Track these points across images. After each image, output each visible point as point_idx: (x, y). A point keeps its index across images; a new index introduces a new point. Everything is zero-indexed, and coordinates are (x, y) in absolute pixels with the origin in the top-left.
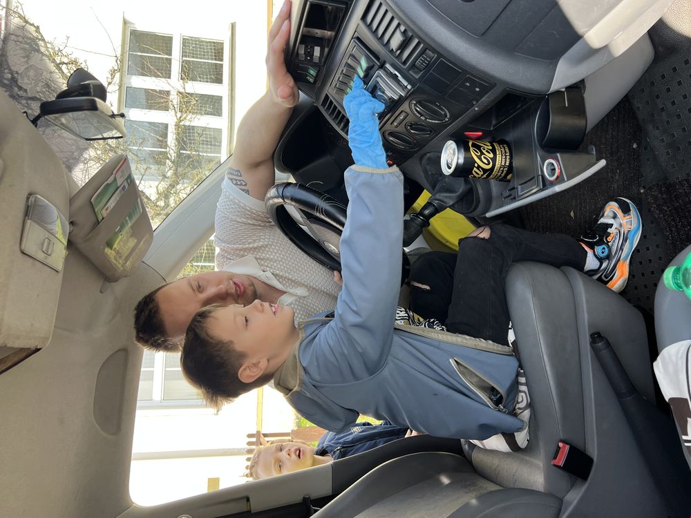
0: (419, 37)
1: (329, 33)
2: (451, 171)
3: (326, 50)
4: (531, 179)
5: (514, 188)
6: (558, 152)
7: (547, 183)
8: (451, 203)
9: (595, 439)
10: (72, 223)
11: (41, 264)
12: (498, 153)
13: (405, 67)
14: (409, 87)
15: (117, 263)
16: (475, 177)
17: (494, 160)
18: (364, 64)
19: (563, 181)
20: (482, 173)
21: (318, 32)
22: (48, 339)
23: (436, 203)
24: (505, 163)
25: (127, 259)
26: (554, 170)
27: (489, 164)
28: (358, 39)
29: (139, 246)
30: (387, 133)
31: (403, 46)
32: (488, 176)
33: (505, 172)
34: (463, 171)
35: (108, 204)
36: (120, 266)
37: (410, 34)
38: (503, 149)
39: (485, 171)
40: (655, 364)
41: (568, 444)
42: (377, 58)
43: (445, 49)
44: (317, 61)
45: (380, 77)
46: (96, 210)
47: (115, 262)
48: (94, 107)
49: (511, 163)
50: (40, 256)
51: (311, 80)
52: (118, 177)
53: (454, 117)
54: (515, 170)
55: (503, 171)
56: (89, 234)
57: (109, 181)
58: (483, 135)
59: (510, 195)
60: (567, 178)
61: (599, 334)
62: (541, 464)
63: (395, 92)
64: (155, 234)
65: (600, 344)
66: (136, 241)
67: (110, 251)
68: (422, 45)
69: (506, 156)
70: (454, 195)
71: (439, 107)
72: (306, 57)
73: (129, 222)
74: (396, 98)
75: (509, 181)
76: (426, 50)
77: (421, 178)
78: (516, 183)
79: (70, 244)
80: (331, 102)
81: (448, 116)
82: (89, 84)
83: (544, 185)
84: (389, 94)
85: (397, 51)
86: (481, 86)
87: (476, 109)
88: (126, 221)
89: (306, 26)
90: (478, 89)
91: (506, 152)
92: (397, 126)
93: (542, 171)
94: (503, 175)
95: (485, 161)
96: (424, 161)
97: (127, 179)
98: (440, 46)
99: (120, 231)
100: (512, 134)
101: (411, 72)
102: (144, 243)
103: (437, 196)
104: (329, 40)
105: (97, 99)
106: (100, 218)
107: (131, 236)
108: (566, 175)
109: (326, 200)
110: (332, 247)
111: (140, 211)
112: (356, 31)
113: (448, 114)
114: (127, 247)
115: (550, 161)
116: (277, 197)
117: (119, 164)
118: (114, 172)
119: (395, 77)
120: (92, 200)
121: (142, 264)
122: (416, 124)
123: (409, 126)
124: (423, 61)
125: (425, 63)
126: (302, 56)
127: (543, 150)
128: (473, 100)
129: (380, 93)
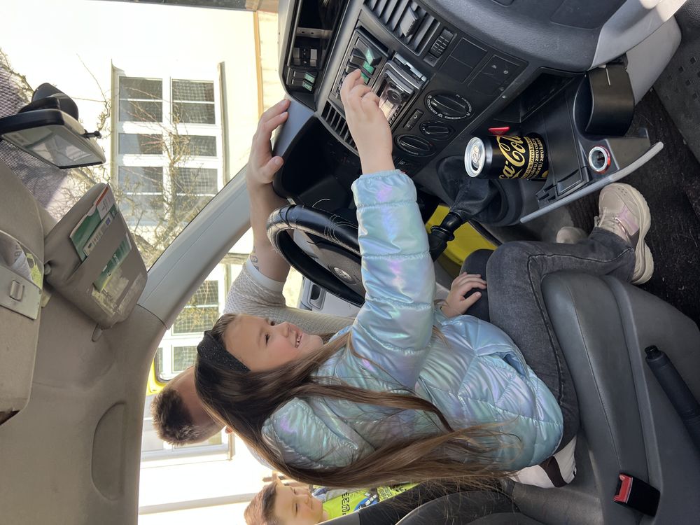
0: (435, 14)
1: (325, 33)
2: (477, 172)
3: (324, 52)
4: (574, 173)
5: (552, 186)
6: (605, 138)
7: (594, 175)
8: (476, 211)
9: (660, 468)
10: (50, 264)
11: (9, 311)
12: (530, 148)
13: (418, 55)
14: (424, 79)
15: (108, 308)
16: (505, 177)
17: (527, 155)
18: (370, 57)
19: (615, 170)
20: (514, 172)
21: (314, 32)
22: (26, 399)
23: (459, 213)
24: (540, 158)
25: (119, 302)
26: (603, 158)
27: (521, 160)
28: (362, 28)
29: (132, 288)
30: (399, 138)
31: (415, 29)
32: (521, 175)
33: (539, 169)
34: (493, 170)
35: (90, 242)
36: (111, 310)
37: (424, 12)
38: (535, 143)
39: (517, 169)
41: (630, 476)
42: (385, 49)
43: (468, 25)
44: (315, 65)
45: (391, 70)
46: (77, 248)
47: (103, 304)
48: (60, 121)
49: (546, 158)
50: (8, 303)
51: (309, 88)
53: (477, 111)
54: (551, 165)
55: (537, 168)
56: (70, 276)
57: (90, 213)
58: (509, 130)
59: (548, 195)
60: (620, 167)
61: (654, 347)
62: (597, 500)
63: (408, 86)
64: (149, 274)
65: (657, 359)
66: (128, 281)
67: (97, 293)
68: (439, 23)
69: (540, 150)
70: (479, 202)
71: (460, 100)
72: (302, 62)
73: (117, 260)
74: (409, 92)
75: (545, 180)
76: (443, 30)
77: (438, 188)
78: (554, 180)
79: (48, 285)
80: (333, 110)
81: (470, 110)
82: (54, 99)
83: (591, 178)
84: (402, 88)
85: (408, 36)
86: (510, 67)
87: (504, 97)
88: (114, 259)
89: (299, 25)
90: (506, 72)
91: (539, 147)
92: (410, 129)
93: (587, 163)
94: (537, 172)
95: (517, 157)
96: (442, 167)
97: (110, 212)
98: (462, 21)
99: (108, 270)
100: (544, 126)
101: (425, 60)
102: (137, 283)
103: (460, 205)
104: (326, 40)
105: (63, 113)
106: (82, 259)
107: (121, 276)
108: (619, 164)
109: (335, 221)
110: (344, 272)
111: (129, 247)
112: (358, 20)
113: (470, 107)
114: (118, 289)
115: (596, 148)
116: (280, 222)
117: (99, 194)
118: (95, 203)
119: (407, 69)
120: (71, 236)
121: (137, 307)
122: (432, 123)
123: (424, 127)
124: (441, 44)
125: (443, 46)
126: (298, 60)
127: (586, 138)
128: (500, 86)
129: (390, 89)
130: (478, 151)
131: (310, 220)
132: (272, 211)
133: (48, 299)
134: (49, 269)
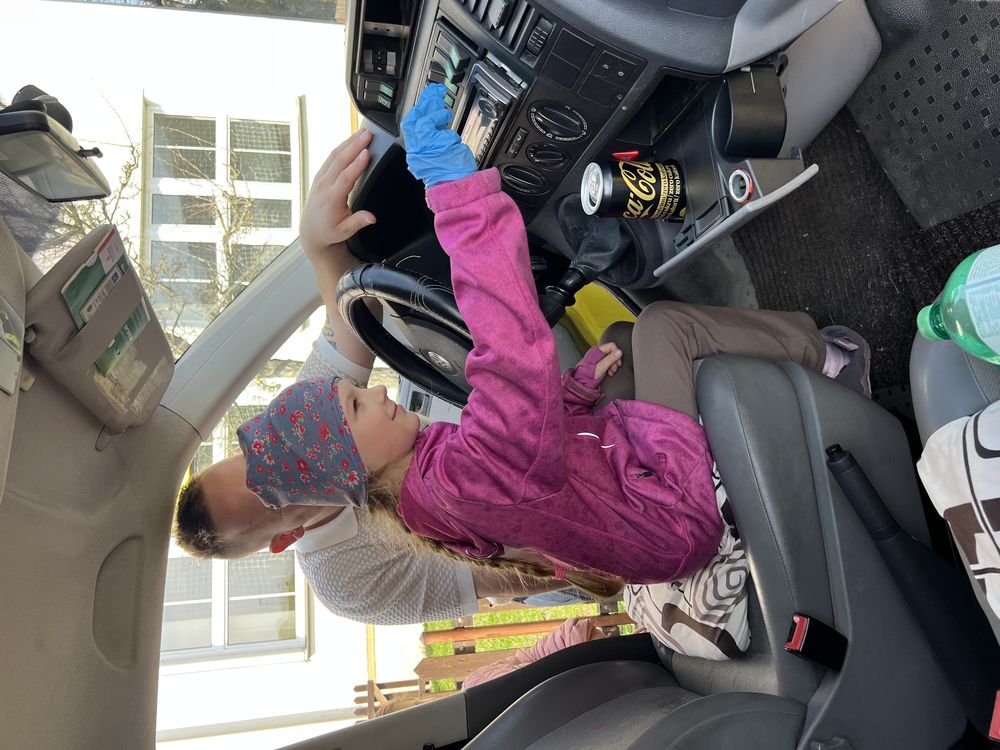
1: (406, 30)
2: (595, 208)
4: (712, 208)
5: (690, 227)
6: (747, 159)
7: (735, 206)
9: (848, 607)
10: (32, 328)
12: (662, 176)
13: (514, 53)
14: (524, 86)
15: (117, 401)
16: (631, 215)
17: (657, 185)
18: (456, 59)
19: (757, 198)
20: (642, 208)
21: (392, 29)
24: (675, 190)
25: (133, 395)
26: (743, 188)
27: (650, 193)
28: (443, 19)
29: (152, 377)
31: (507, 18)
32: (652, 212)
33: (675, 205)
34: (613, 206)
35: (90, 303)
36: (122, 406)
38: (669, 171)
39: (646, 204)
40: (918, 464)
41: (807, 617)
45: (481, 73)
46: (71, 309)
47: (113, 398)
48: (45, 128)
49: (683, 190)
51: (387, 103)
52: (103, 256)
53: (594, 128)
54: (689, 200)
55: (672, 203)
56: (64, 347)
57: (90, 262)
58: (639, 155)
59: (686, 239)
60: (763, 193)
61: (838, 448)
63: (504, 94)
64: (177, 366)
65: (840, 461)
66: (145, 367)
67: (102, 378)
68: (533, 10)
69: (675, 180)
70: (607, 254)
71: (569, 113)
72: (375, 68)
73: (129, 333)
74: (505, 102)
75: (683, 222)
76: (540, 18)
78: (692, 218)
79: (31, 360)
81: (586, 127)
82: (39, 103)
83: (731, 209)
84: (496, 96)
85: (498, 27)
86: (626, 67)
87: (624, 108)
88: (125, 332)
90: (621, 74)
91: (674, 175)
92: (515, 156)
93: (728, 192)
94: (673, 210)
95: (645, 189)
96: (561, 211)
97: (119, 264)
99: (116, 346)
100: (680, 148)
101: (521, 59)
102: (159, 373)
103: (583, 258)
105: (48, 117)
106: (80, 324)
107: (136, 358)
108: (762, 190)
109: (426, 283)
110: (440, 358)
111: (146, 319)
112: (438, 8)
113: (585, 123)
114: (131, 376)
115: (738, 172)
116: (354, 288)
117: (102, 238)
118: (96, 250)
119: (502, 72)
120: (62, 292)
121: (159, 408)
122: (541, 147)
123: (531, 152)
124: (539, 38)
125: (541, 39)
126: (369, 66)
127: (726, 160)
128: (617, 93)
129: (482, 99)
130: (594, 179)
131: (391, 283)
132: (341, 274)
133: (32, 381)
134: (33, 336)
